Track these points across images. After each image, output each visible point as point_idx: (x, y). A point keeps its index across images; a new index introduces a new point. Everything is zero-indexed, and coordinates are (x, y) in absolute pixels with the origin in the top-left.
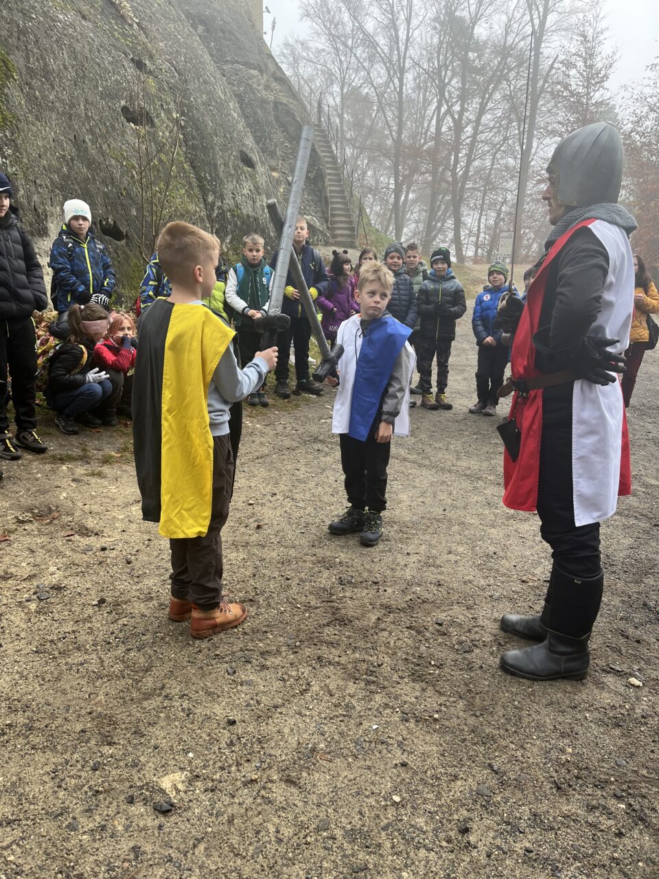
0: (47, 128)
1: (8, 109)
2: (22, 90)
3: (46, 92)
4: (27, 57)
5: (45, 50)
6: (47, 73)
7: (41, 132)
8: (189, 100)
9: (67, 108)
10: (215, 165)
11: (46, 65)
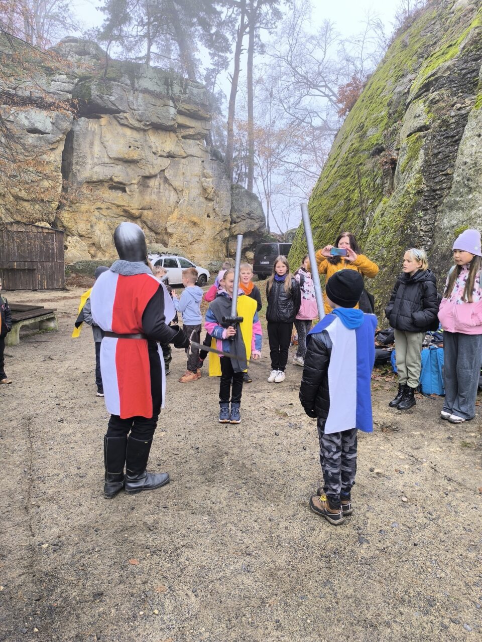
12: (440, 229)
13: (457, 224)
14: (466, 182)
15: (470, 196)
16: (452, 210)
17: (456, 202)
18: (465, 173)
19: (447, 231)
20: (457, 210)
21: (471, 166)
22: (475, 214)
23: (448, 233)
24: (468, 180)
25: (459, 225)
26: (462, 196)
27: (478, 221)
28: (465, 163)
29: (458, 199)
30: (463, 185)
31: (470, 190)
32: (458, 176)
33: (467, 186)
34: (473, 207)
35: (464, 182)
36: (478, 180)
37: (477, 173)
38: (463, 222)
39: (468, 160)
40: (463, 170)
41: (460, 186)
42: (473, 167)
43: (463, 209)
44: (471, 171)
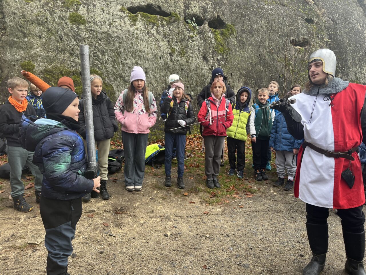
0: (245, 53)
1: (227, 47)
2: (236, 39)
3: (249, 38)
4: (243, 26)
5: (253, 22)
6: (251, 31)
7: (242, 54)
8: (336, 32)
9: (259, 43)
10: (346, 60)
11: (252, 27)
12: (6, 61)
13: (21, 59)
14: (19, 28)
15: (26, 40)
16: (12, 47)
17: (16, 42)
18: (16, 21)
19: (13, 63)
20: (17, 48)
21: (21, 17)
22: (35, 53)
23: (14, 65)
24: (20, 27)
25: (23, 60)
26: (18, 38)
27: (39, 59)
28: (15, 13)
29: (15, 40)
30: (17, 30)
31: (25, 35)
32: (11, 22)
33: (22, 31)
34: (31, 48)
35: (18, 28)
36: (29, 28)
37: (27, 23)
38: (25, 58)
39: (16, 12)
40: (14, 18)
41: (15, 30)
42: (22, 18)
43: (22, 48)
44: (22, 21)
